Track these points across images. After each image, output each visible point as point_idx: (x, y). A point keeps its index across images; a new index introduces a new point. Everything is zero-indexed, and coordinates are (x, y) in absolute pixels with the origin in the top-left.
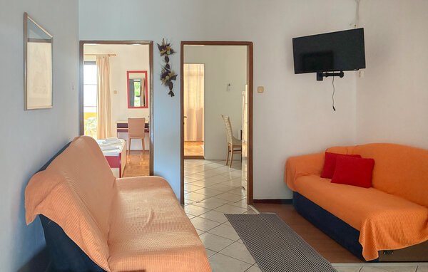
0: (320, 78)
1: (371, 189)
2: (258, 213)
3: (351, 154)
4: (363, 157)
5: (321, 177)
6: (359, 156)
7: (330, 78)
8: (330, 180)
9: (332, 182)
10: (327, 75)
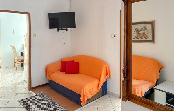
0: (58, 31)
1: (79, 74)
2: (35, 94)
3: (70, 60)
4: (75, 61)
5: (61, 72)
6: (73, 61)
7: (63, 31)
8: (65, 72)
9: (65, 74)
10: (62, 29)
